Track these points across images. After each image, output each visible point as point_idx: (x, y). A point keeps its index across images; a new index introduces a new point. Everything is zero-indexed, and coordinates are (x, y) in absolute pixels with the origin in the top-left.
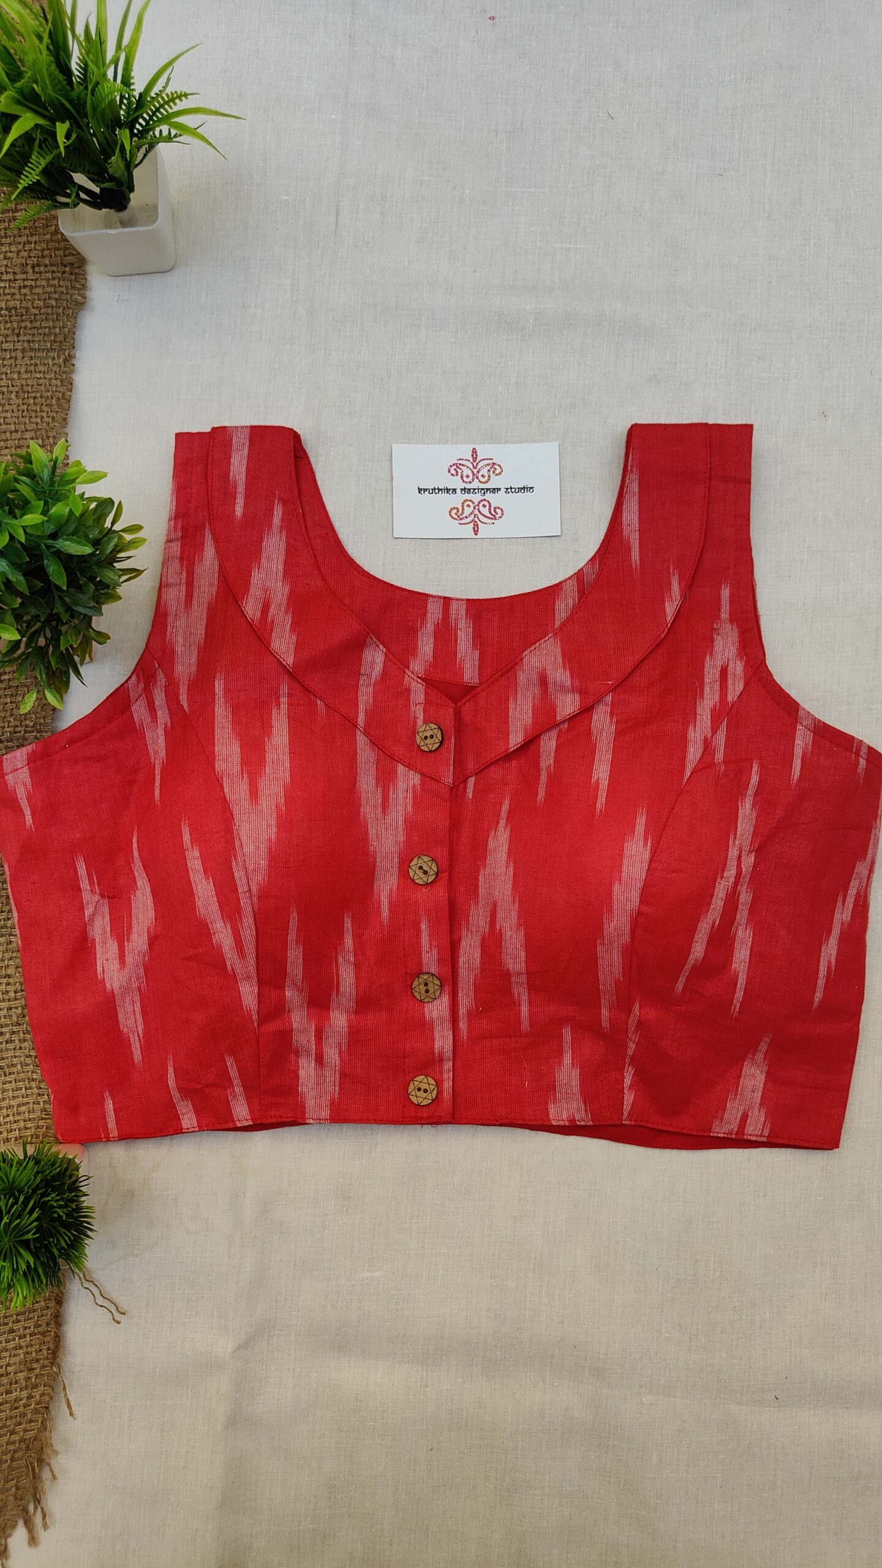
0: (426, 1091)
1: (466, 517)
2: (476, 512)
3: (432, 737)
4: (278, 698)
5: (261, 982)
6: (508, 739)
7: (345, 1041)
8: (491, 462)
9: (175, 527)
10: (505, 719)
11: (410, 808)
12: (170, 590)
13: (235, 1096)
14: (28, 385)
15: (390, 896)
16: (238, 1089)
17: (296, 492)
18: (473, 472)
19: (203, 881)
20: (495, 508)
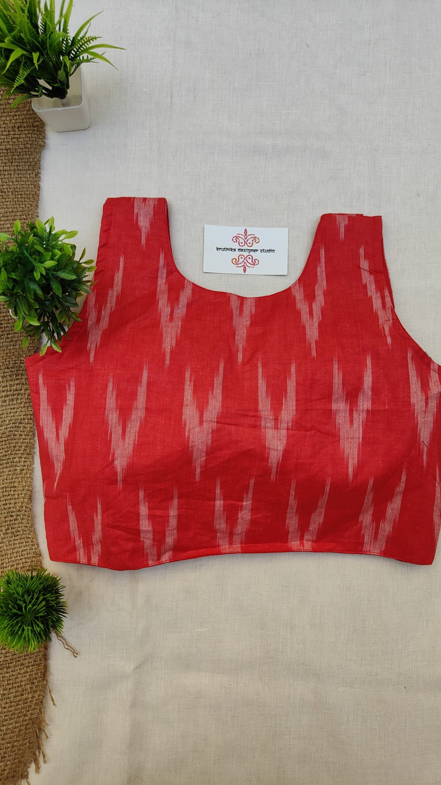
14: (18, 188)
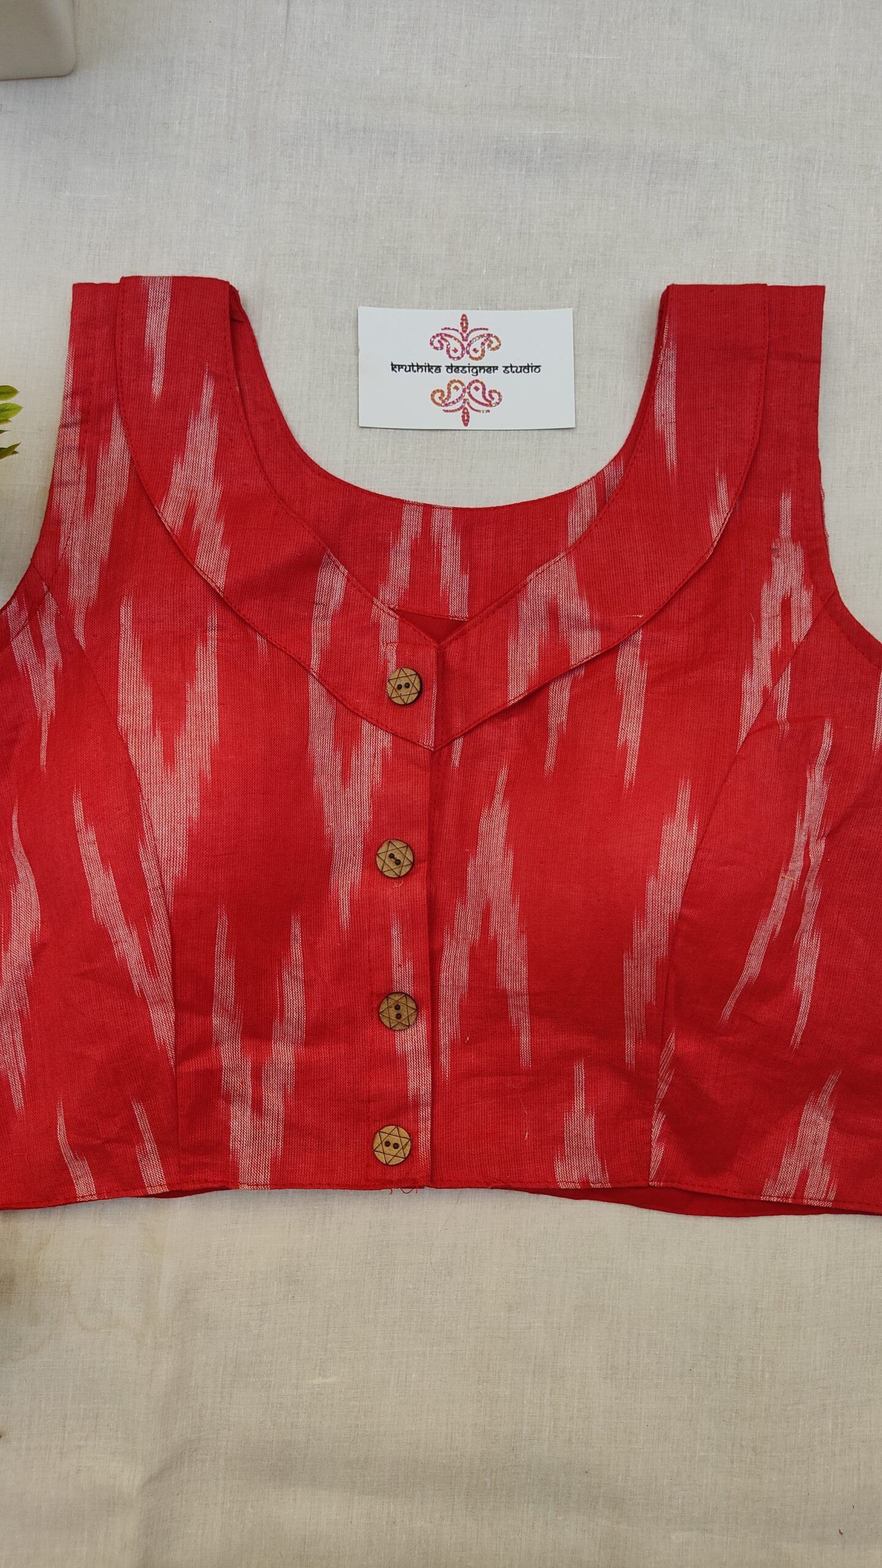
0: (396, 1146)
1: (454, 403)
2: (466, 396)
3: (407, 686)
4: (205, 631)
5: (179, 1007)
6: (506, 689)
7: (291, 1081)
8: (485, 332)
9: (72, 408)
10: (502, 663)
11: (378, 778)
12: (65, 490)
13: (146, 1154)
15: (352, 893)
16: (150, 1146)
17: (231, 364)
18: (462, 345)
19: (101, 872)
20: (490, 392)
